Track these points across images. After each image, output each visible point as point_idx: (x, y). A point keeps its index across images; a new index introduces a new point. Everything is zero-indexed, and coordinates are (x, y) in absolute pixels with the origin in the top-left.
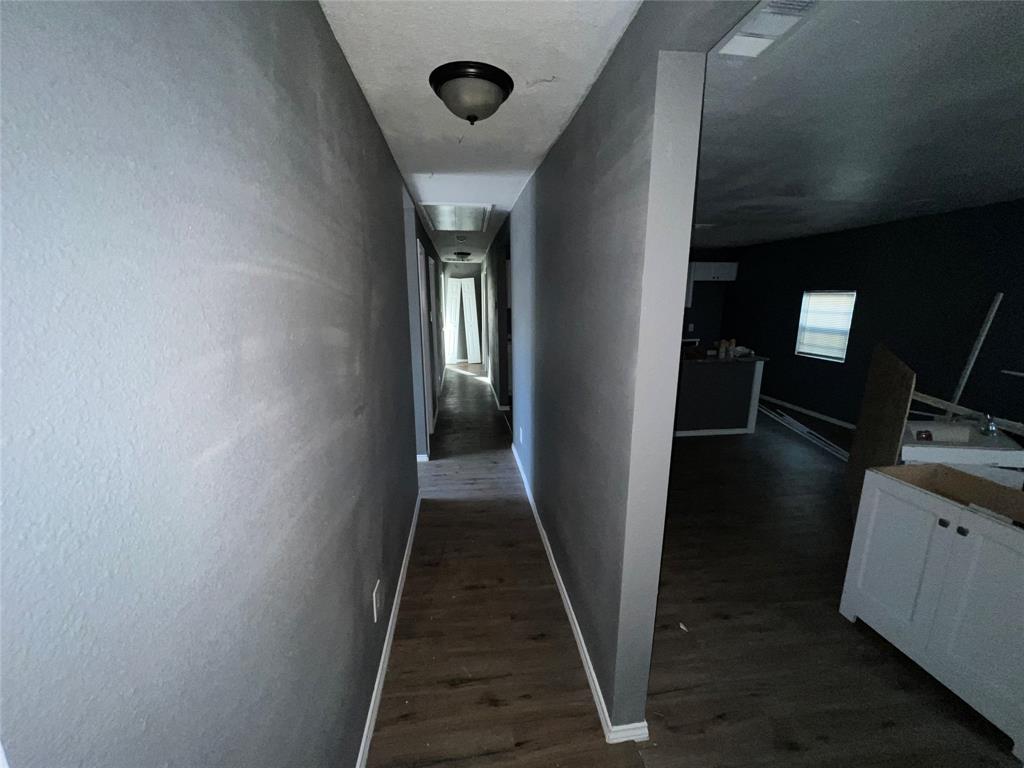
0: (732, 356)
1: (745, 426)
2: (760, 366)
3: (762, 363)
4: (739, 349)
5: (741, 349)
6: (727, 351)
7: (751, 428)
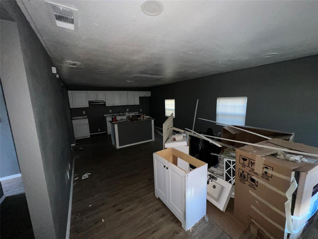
0: (145, 119)
1: (152, 139)
2: (153, 121)
3: (153, 120)
4: (147, 117)
5: (148, 117)
6: (143, 117)
7: (153, 139)
